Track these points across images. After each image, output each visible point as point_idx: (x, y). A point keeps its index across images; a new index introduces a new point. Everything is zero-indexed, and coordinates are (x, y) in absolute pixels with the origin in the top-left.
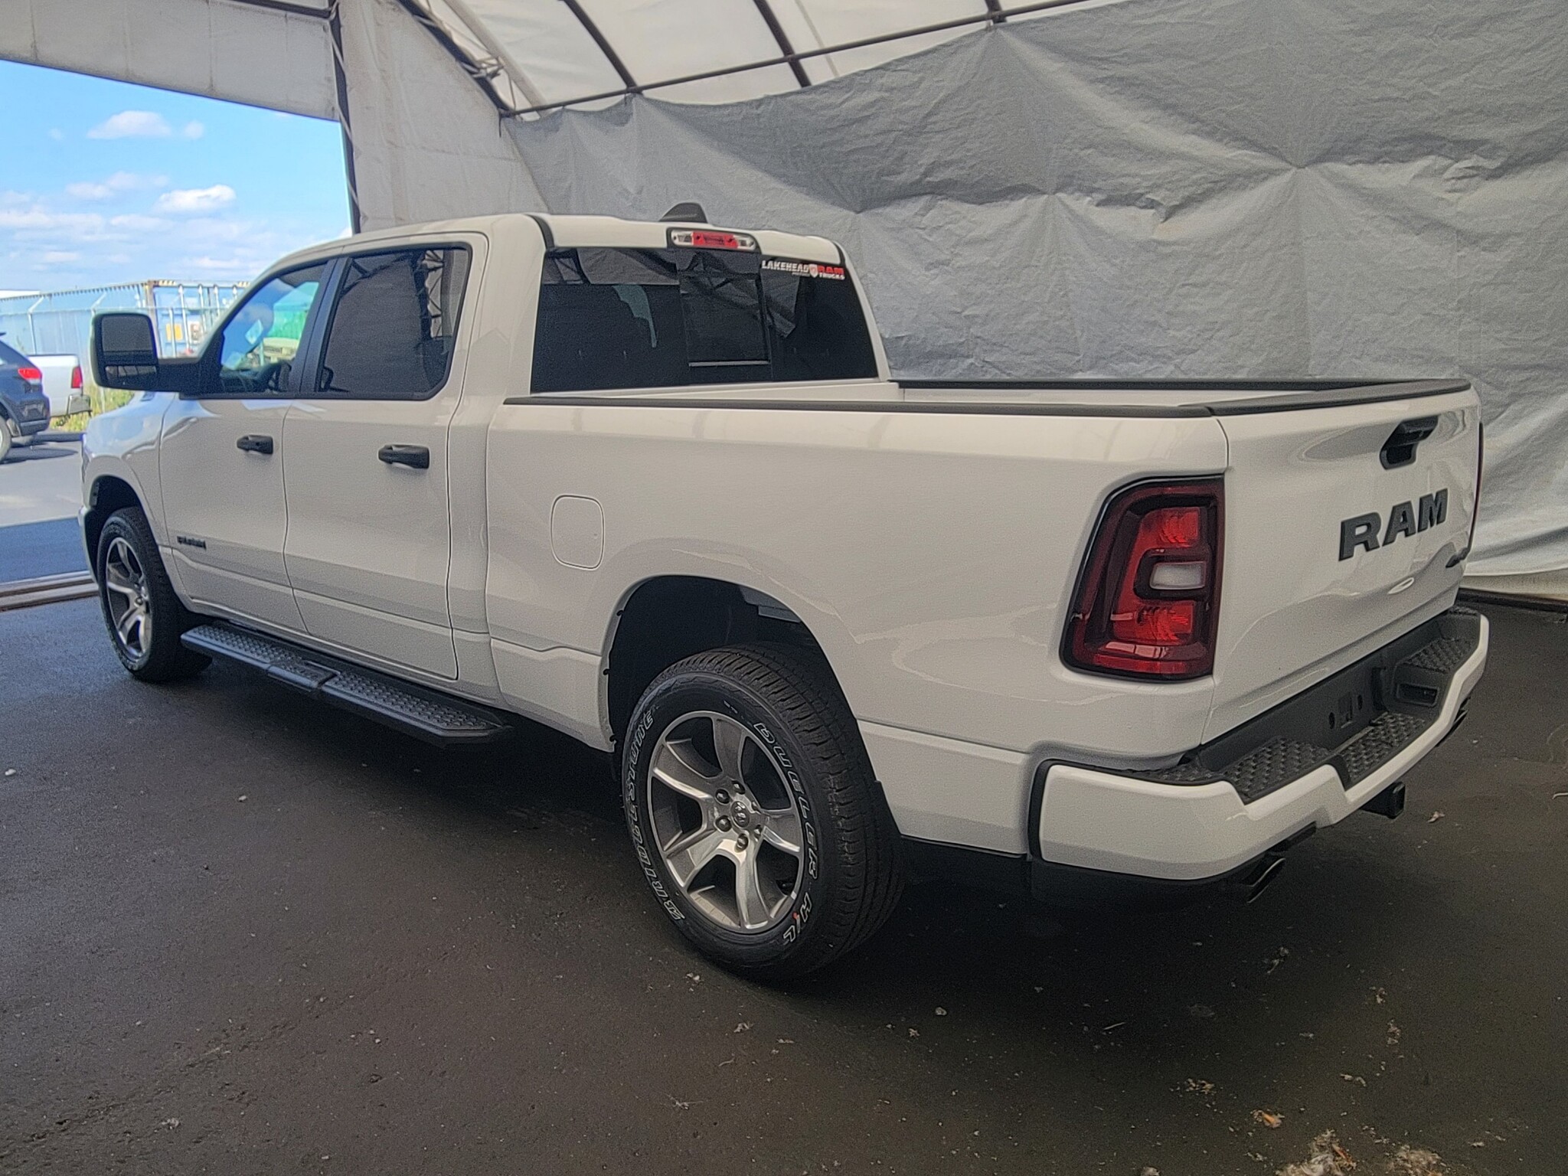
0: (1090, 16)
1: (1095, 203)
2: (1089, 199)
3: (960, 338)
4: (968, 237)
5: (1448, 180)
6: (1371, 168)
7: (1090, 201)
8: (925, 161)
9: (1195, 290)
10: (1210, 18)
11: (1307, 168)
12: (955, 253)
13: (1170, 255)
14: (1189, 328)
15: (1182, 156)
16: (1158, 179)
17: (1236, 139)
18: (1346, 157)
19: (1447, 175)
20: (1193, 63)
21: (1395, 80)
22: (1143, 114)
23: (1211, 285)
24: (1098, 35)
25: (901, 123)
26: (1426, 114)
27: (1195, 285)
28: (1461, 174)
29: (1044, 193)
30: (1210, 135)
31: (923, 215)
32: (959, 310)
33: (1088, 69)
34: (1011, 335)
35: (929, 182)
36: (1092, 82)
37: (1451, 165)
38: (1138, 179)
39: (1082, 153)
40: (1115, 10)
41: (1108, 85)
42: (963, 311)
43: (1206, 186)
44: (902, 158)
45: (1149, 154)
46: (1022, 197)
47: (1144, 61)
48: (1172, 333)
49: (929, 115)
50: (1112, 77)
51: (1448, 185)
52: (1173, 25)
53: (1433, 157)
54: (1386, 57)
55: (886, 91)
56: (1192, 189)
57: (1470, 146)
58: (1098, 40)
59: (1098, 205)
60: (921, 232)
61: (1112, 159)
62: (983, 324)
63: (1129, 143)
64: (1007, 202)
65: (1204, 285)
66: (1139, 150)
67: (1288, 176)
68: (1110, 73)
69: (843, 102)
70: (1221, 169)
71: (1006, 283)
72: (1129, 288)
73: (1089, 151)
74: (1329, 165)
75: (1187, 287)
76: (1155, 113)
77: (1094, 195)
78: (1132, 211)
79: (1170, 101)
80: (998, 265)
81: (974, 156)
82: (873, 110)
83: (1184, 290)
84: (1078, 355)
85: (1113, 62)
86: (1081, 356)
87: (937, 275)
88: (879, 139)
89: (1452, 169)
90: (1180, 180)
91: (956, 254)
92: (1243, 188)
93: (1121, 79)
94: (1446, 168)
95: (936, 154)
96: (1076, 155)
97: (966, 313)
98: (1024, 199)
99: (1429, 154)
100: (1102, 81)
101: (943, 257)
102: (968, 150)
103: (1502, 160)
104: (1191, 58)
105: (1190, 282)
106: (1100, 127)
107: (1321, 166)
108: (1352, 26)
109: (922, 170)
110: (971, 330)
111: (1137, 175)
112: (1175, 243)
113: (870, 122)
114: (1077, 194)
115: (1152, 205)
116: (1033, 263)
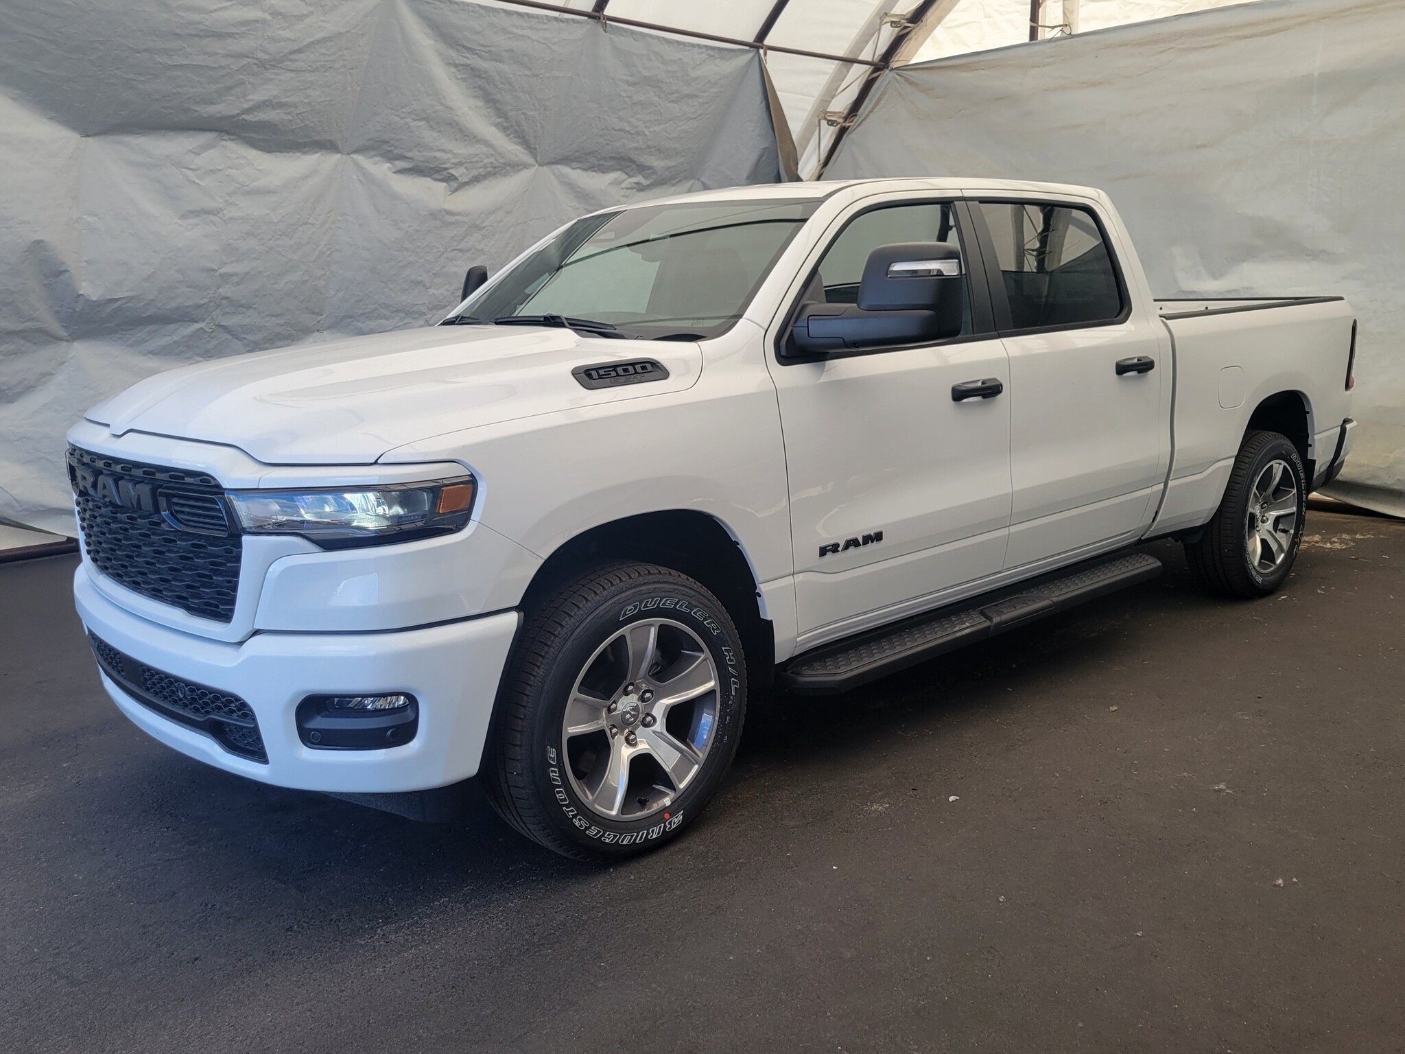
0: (481, 11)
1: (394, 170)
2: (388, 165)
3: (202, 299)
4: (251, 186)
5: (623, 189)
6: (584, 174)
7: (389, 167)
8: (257, 97)
9: (460, 254)
10: (555, 43)
11: (544, 167)
12: (230, 202)
13: (452, 223)
14: (447, 287)
15: (484, 142)
16: (464, 158)
17: (519, 137)
18: (573, 164)
19: (623, 185)
20: (527, 73)
21: (631, 120)
22: (472, 102)
23: (472, 251)
24: (479, 29)
25: (264, 51)
26: (635, 145)
27: (460, 250)
28: (629, 187)
29: (339, 152)
30: (504, 129)
31: (199, 154)
32: (216, 268)
33: (452, 53)
34: (265, 295)
35: (243, 119)
36: (449, 64)
37: (626, 179)
38: (449, 156)
39: (413, 124)
40: (503, 14)
41: (459, 71)
42: (219, 269)
43: (490, 169)
44: (230, 88)
45: (467, 136)
46: (317, 152)
47: (500, 62)
48: (432, 291)
49: (295, 52)
50: (468, 65)
51: (623, 192)
52: (533, 40)
53: (619, 172)
54: (636, 103)
55: (270, 14)
56: (481, 170)
57: (642, 169)
58: (478, 33)
59: (395, 173)
60: (189, 173)
61: (437, 134)
62: (238, 284)
63: (457, 124)
64: (298, 154)
65: (468, 250)
66: (461, 131)
67: (533, 170)
68: (468, 62)
69: (215, 10)
70: (503, 157)
71: (279, 239)
72: (407, 250)
73: (422, 123)
74: (561, 167)
75: (456, 252)
76: (480, 103)
77: (397, 162)
78: (427, 182)
79: (498, 97)
80: (276, 220)
81: (309, 103)
82: (243, 29)
83: (452, 255)
84: (322, 315)
85: (477, 54)
86: (324, 316)
87: (198, 225)
88: (224, 62)
89: (626, 182)
90: (476, 162)
91: (230, 204)
92: (505, 175)
93: (472, 69)
94: (624, 181)
95: (275, 92)
96: (407, 124)
97: (222, 271)
98: (318, 155)
99: (617, 170)
100: (456, 66)
101: (211, 205)
102: (308, 97)
103: (652, 180)
104: (530, 69)
105: (459, 247)
106: (441, 104)
107: (554, 167)
108: (629, 78)
109: (246, 106)
110: (220, 290)
111: (450, 152)
112: (459, 214)
113: (229, 40)
114: (377, 159)
115: (449, 178)
116: (311, 221)
